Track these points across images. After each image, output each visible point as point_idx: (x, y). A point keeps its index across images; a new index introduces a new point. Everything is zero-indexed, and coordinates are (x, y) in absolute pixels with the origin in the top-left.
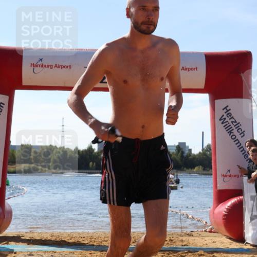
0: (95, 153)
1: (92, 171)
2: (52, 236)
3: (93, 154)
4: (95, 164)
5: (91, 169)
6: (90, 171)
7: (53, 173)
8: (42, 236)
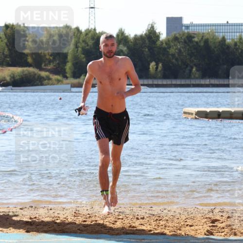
0: (162, 42)
1: (156, 82)
2: (76, 214)
3: (158, 43)
4: (160, 65)
5: (154, 77)
6: (150, 82)
7: (73, 86)
8: (56, 215)
